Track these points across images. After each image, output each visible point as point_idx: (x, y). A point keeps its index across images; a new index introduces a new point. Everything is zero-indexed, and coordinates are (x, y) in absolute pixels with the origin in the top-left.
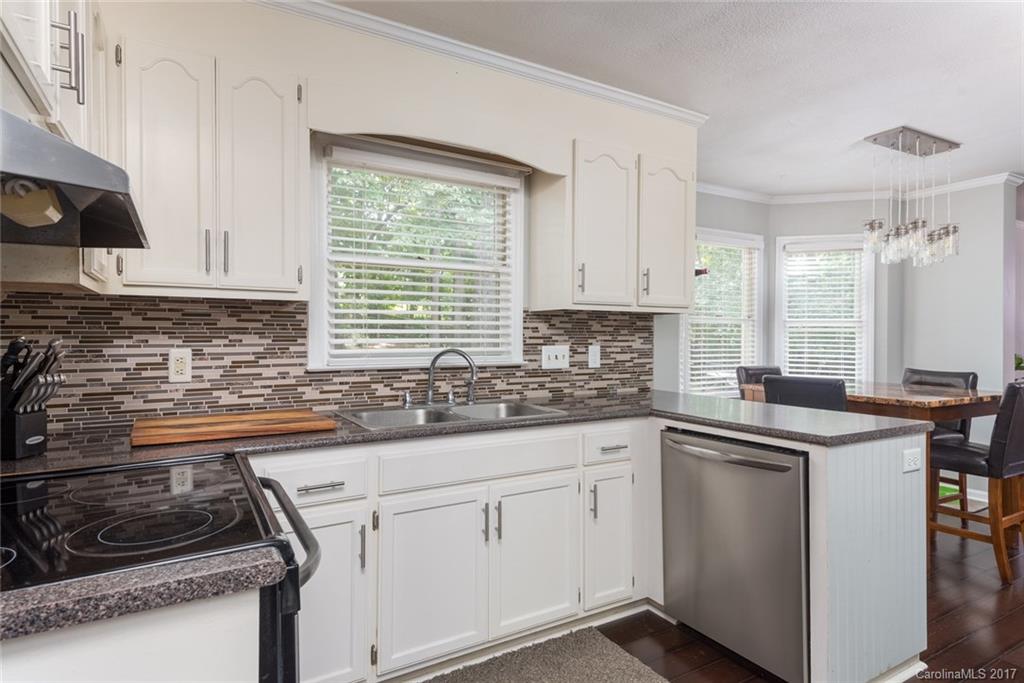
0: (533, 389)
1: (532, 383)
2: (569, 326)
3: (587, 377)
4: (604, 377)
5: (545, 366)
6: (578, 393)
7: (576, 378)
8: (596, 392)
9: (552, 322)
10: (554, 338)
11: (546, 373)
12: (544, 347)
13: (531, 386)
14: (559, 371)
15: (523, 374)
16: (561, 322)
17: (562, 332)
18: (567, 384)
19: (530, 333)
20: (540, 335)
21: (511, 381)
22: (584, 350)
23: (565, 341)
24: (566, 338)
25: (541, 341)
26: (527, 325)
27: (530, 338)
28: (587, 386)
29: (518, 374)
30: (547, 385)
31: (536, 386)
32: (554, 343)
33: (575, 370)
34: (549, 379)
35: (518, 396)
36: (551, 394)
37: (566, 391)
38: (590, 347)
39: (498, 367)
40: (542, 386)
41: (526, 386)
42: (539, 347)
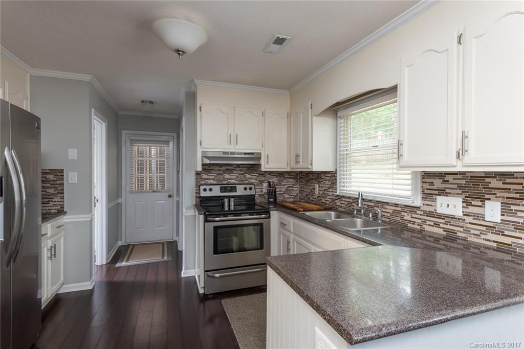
0: (429, 225)
1: (429, 221)
2: (464, 182)
3: (484, 228)
4: (506, 233)
5: (439, 211)
6: (472, 239)
7: (469, 226)
8: (495, 245)
9: (446, 179)
10: (447, 191)
11: (440, 216)
12: (438, 197)
13: (428, 223)
14: (453, 217)
15: (422, 213)
16: (454, 179)
17: (456, 186)
18: (461, 229)
19: (427, 186)
20: (435, 187)
21: (413, 215)
22: (480, 204)
23: (459, 194)
24: (460, 192)
25: (436, 192)
26: (424, 180)
27: (427, 189)
28: (482, 236)
29: (418, 212)
30: (441, 225)
31: (432, 224)
32: (447, 194)
33: (469, 219)
34: (444, 221)
35: (419, 227)
36: (445, 233)
37: (458, 234)
38: (487, 202)
39: (405, 206)
40: (437, 225)
41: (424, 221)
42: (434, 197)
